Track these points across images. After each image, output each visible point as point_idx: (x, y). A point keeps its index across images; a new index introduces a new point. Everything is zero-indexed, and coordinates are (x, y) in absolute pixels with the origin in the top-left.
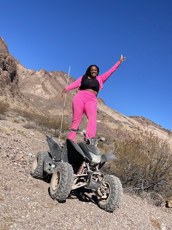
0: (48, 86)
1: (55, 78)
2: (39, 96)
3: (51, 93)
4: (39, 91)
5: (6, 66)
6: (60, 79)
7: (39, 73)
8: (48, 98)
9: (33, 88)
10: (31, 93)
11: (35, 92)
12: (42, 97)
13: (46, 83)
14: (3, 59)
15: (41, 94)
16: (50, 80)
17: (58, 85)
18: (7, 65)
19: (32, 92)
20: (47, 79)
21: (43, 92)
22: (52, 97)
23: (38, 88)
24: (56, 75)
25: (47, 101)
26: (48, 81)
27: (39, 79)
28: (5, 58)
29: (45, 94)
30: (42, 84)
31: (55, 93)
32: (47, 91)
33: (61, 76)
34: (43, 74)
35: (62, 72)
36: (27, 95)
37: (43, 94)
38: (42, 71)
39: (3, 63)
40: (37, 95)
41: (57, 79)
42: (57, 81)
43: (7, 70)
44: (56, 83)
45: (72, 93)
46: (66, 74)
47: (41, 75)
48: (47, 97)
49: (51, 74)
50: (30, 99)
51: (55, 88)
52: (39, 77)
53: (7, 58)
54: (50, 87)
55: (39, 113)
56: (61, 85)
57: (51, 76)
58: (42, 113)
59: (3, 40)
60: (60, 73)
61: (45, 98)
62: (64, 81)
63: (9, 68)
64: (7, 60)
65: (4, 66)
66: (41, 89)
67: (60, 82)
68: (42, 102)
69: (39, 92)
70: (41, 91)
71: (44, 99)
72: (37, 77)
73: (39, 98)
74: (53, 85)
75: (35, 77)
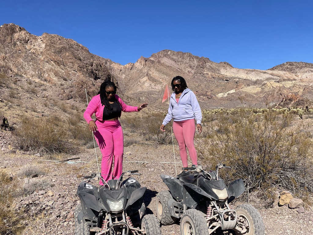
0: (154, 74)
1: (159, 62)
2: (149, 91)
3: (161, 81)
4: (147, 84)
5: (96, 74)
6: (165, 60)
7: (138, 64)
8: (160, 88)
9: (139, 84)
10: (138, 91)
11: (143, 88)
12: (152, 91)
13: (150, 73)
14: (90, 67)
15: (151, 87)
16: (154, 67)
17: (165, 69)
18: (97, 72)
19: (140, 89)
20: (150, 67)
21: (152, 84)
22: (164, 86)
23: (144, 83)
24: (159, 58)
25: (160, 93)
26: (152, 69)
27: (141, 71)
28: (92, 66)
29: (155, 85)
30: (147, 75)
31: (166, 80)
32: (156, 81)
33: (165, 56)
34: (143, 63)
35: (163, 50)
36: (135, 95)
37: (153, 86)
38: (141, 59)
39: (92, 72)
40: (146, 90)
41: (162, 62)
42: (163, 65)
43: (99, 78)
44: (162, 67)
45: (185, 70)
46: (169, 51)
47: (141, 65)
48: (158, 87)
49: (152, 59)
50: (141, 98)
51: (163, 73)
52: (140, 68)
53: (94, 65)
54: (157, 75)
55: (155, 110)
56: (168, 66)
57: (153, 61)
58: (159, 110)
59: (81, 45)
60: (162, 53)
61: (157, 90)
62: (171, 61)
63: (100, 74)
64: (94, 67)
65: (94, 75)
66: (148, 81)
67: (167, 64)
68: (155, 96)
69: (147, 86)
70: (149, 85)
71: (156, 92)
72: (138, 70)
73: (150, 93)
74: (160, 71)
75: (135, 70)
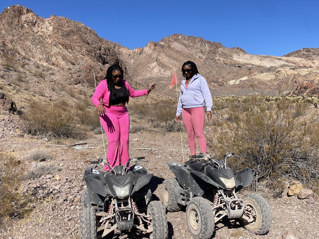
0: (164, 59)
1: (169, 47)
2: (158, 77)
3: (171, 67)
4: (156, 70)
5: (104, 59)
6: (176, 45)
7: (147, 49)
8: (169, 74)
9: (148, 70)
10: (147, 76)
11: (152, 74)
12: (162, 77)
13: (160, 58)
14: (98, 52)
15: (160, 73)
16: (164, 52)
17: (175, 54)
18: (105, 56)
19: (149, 75)
20: (160, 52)
21: (161, 70)
22: (173, 72)
23: (153, 68)
24: (169, 42)
25: (170, 79)
26: (162, 54)
27: (150, 56)
28: (100, 50)
29: (165, 71)
30: (156, 60)
31: (175, 66)
32: (165, 67)
33: (176, 40)
34: (153, 47)
35: (174, 35)
36: (144, 80)
37: (162, 72)
38: (150, 44)
39: (100, 57)
40: (155, 76)
41: (172, 47)
42: (173, 49)
43: (107, 63)
44: (172, 52)
45: (196, 55)
46: (180, 35)
47: (151, 49)
49: (162, 43)
51: (173, 59)
52: (149, 53)
53: (102, 49)
54: (167, 60)
55: (164, 97)
56: (179, 52)
57: (163, 46)
58: (168, 97)
59: (89, 29)
60: (172, 37)
62: (181, 46)
63: (108, 59)
64: (102, 51)
65: (102, 59)
66: (158, 67)
67: (177, 49)
68: (164, 82)
70: (158, 70)
71: (166, 78)
72: (147, 55)
73: (159, 79)
74: (169, 56)
75: (144, 55)
